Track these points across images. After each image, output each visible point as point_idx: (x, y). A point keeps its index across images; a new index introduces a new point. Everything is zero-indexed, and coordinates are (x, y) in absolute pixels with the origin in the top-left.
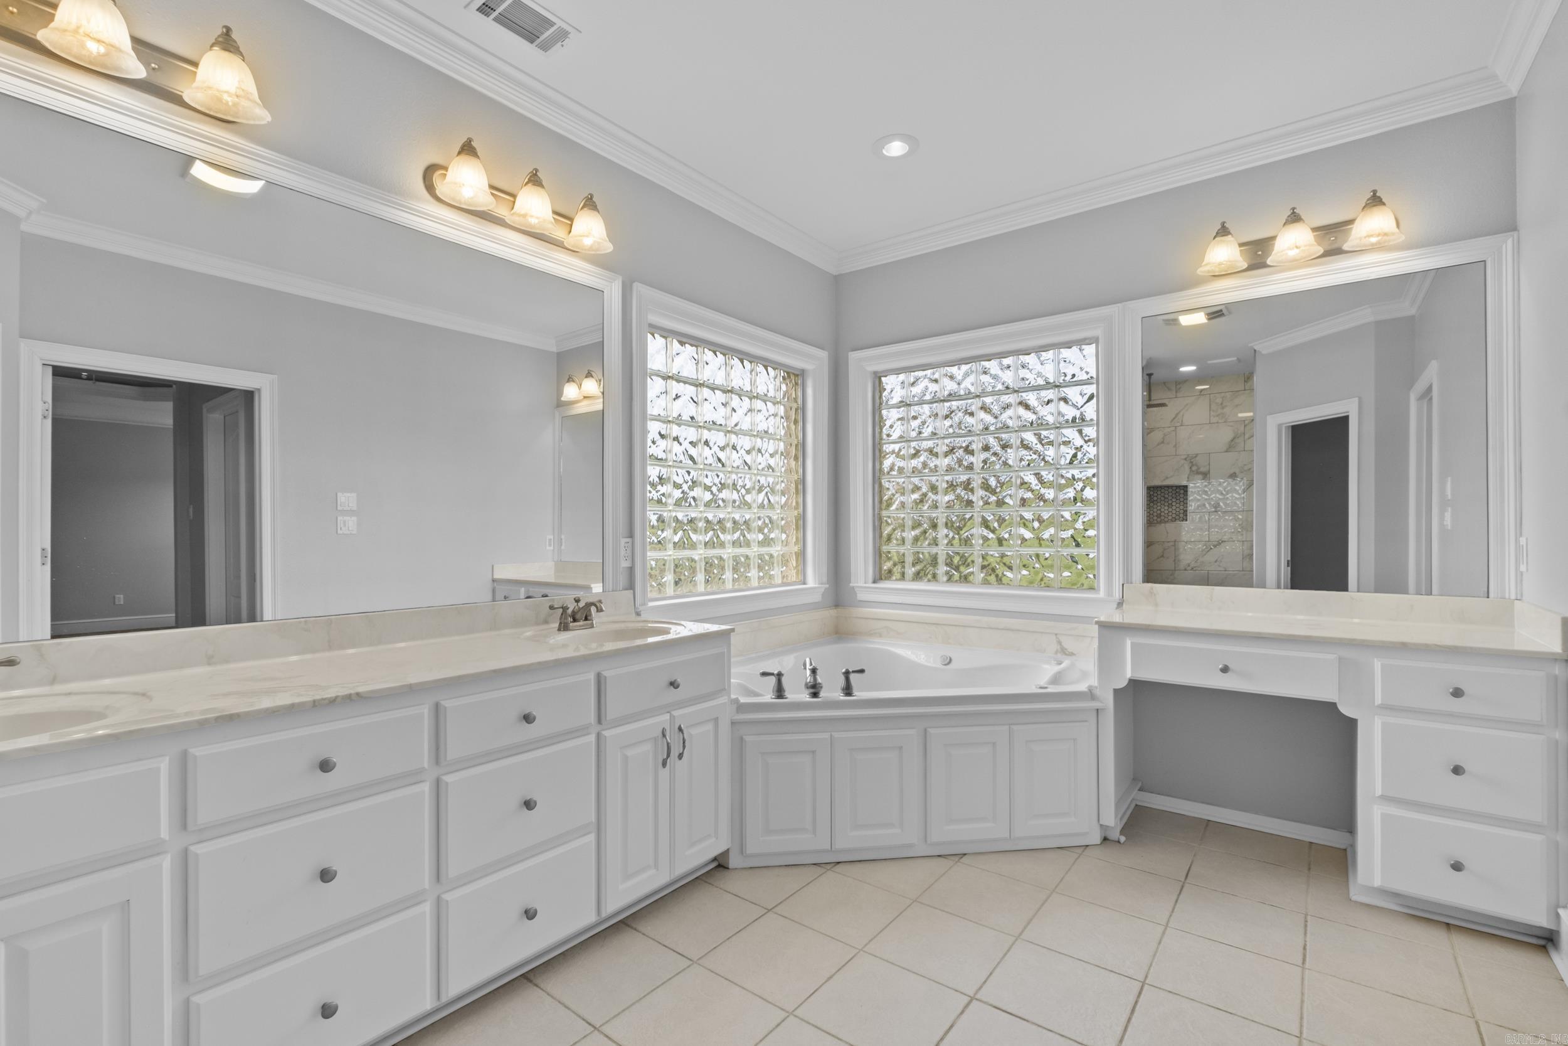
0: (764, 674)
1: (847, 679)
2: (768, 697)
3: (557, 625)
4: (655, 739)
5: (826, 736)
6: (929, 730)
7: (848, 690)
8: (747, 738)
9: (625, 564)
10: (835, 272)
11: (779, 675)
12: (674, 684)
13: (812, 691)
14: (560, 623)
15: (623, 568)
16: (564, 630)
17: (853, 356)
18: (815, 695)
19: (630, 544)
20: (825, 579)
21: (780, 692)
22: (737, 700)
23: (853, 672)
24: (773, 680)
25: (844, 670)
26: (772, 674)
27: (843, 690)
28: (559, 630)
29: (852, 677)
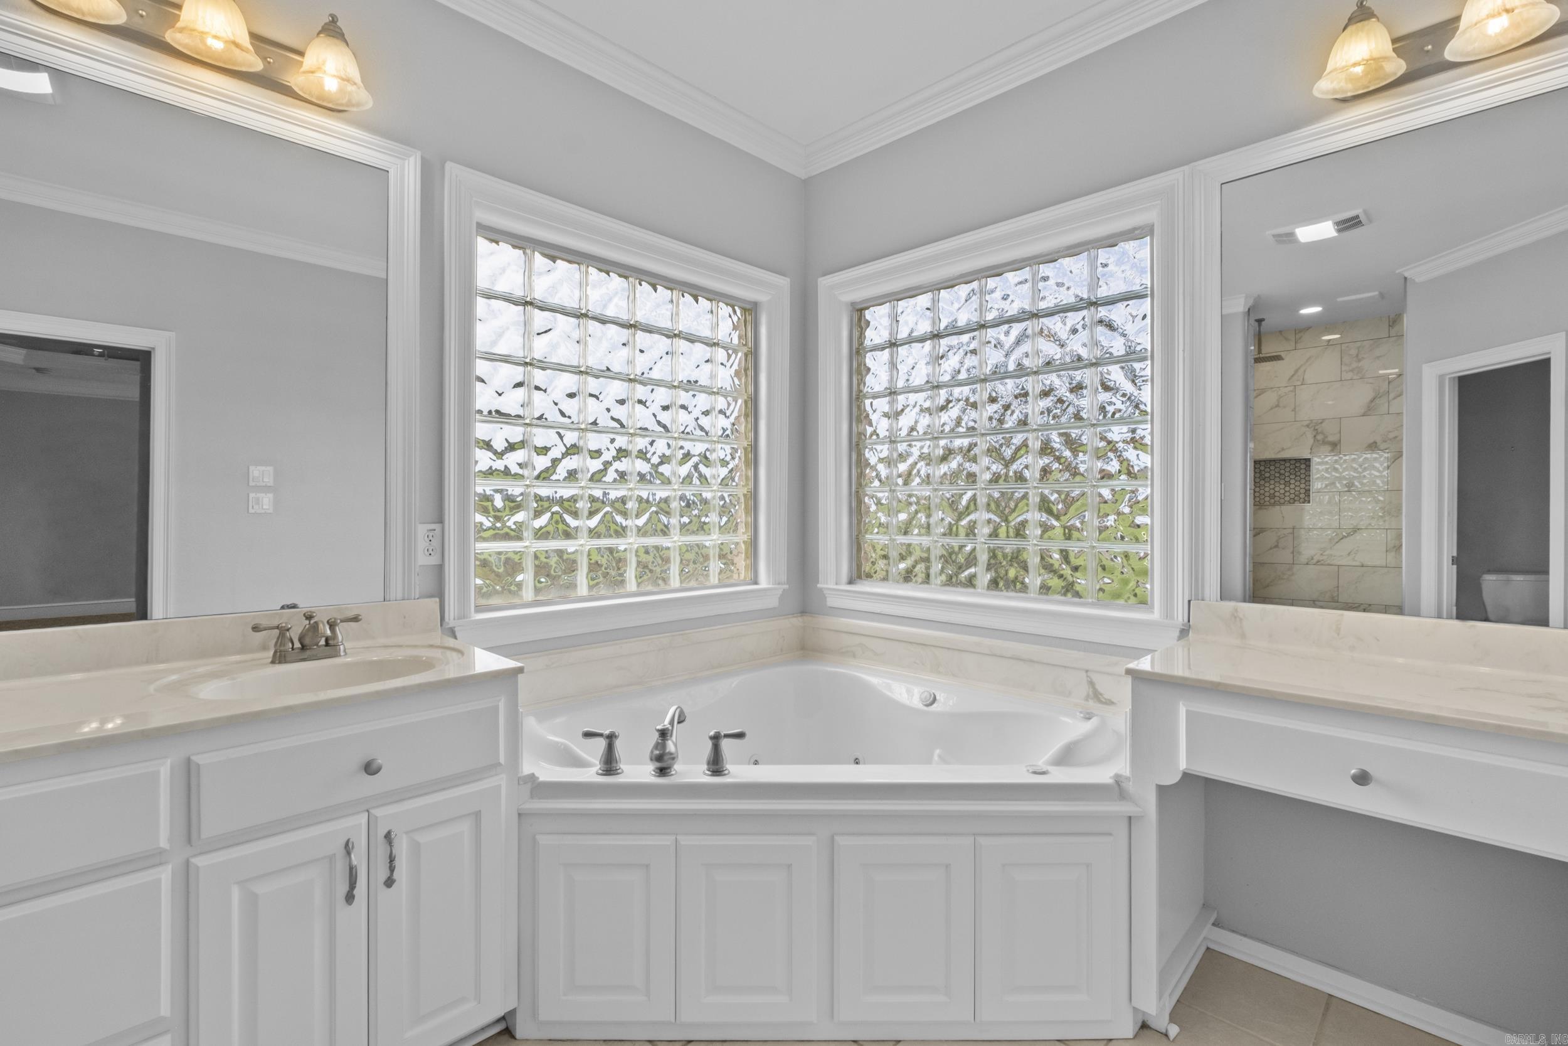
0: (588, 735)
1: (716, 748)
2: (591, 774)
3: (271, 653)
4: (331, 858)
5: (668, 840)
6: (837, 838)
7: (716, 765)
8: (543, 840)
9: (423, 560)
10: (803, 174)
11: (611, 738)
12: (370, 768)
13: (658, 765)
14: (275, 652)
15: (420, 566)
16: (280, 662)
17: (824, 282)
18: (663, 771)
19: (438, 532)
20: (784, 578)
21: (610, 765)
22: (532, 777)
23: (727, 736)
24: (601, 744)
25: (712, 733)
26: (601, 735)
27: (708, 764)
28: (273, 662)
29: (725, 744)
